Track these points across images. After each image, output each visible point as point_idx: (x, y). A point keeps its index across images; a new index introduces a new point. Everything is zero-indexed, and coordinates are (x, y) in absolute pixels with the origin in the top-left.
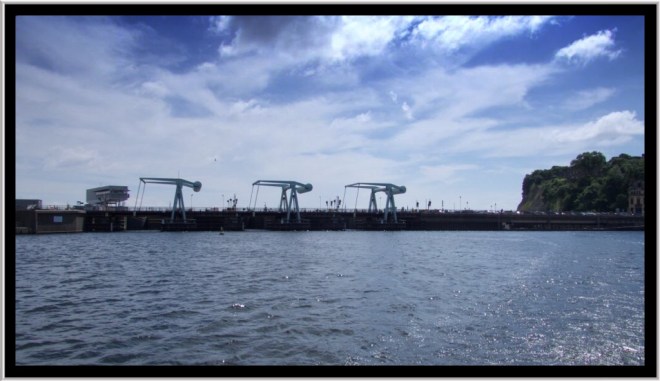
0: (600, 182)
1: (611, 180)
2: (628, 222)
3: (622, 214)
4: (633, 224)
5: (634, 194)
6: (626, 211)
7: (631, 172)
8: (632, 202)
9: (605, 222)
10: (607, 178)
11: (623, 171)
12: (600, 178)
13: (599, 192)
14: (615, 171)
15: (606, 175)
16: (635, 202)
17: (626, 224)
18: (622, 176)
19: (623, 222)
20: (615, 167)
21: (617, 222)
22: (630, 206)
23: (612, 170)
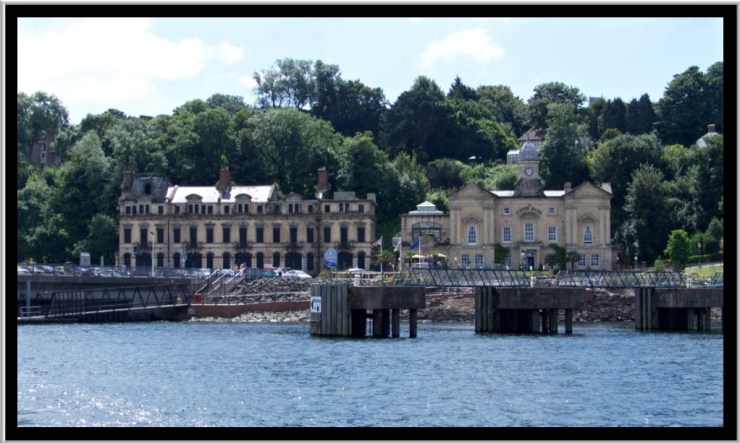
0: (50, 181)
1: (79, 173)
2: (114, 295)
3: (99, 271)
4: (127, 302)
5: (132, 213)
6: (110, 262)
7: (128, 153)
8: (128, 239)
9: (46, 294)
10: (67, 168)
11: (108, 149)
12: (50, 170)
13: (45, 208)
14: (88, 148)
15: (66, 158)
16: (136, 236)
17: (109, 303)
18: (105, 161)
19: (98, 295)
20: (87, 137)
21: (82, 295)
22: (125, 248)
23: (79, 143)
